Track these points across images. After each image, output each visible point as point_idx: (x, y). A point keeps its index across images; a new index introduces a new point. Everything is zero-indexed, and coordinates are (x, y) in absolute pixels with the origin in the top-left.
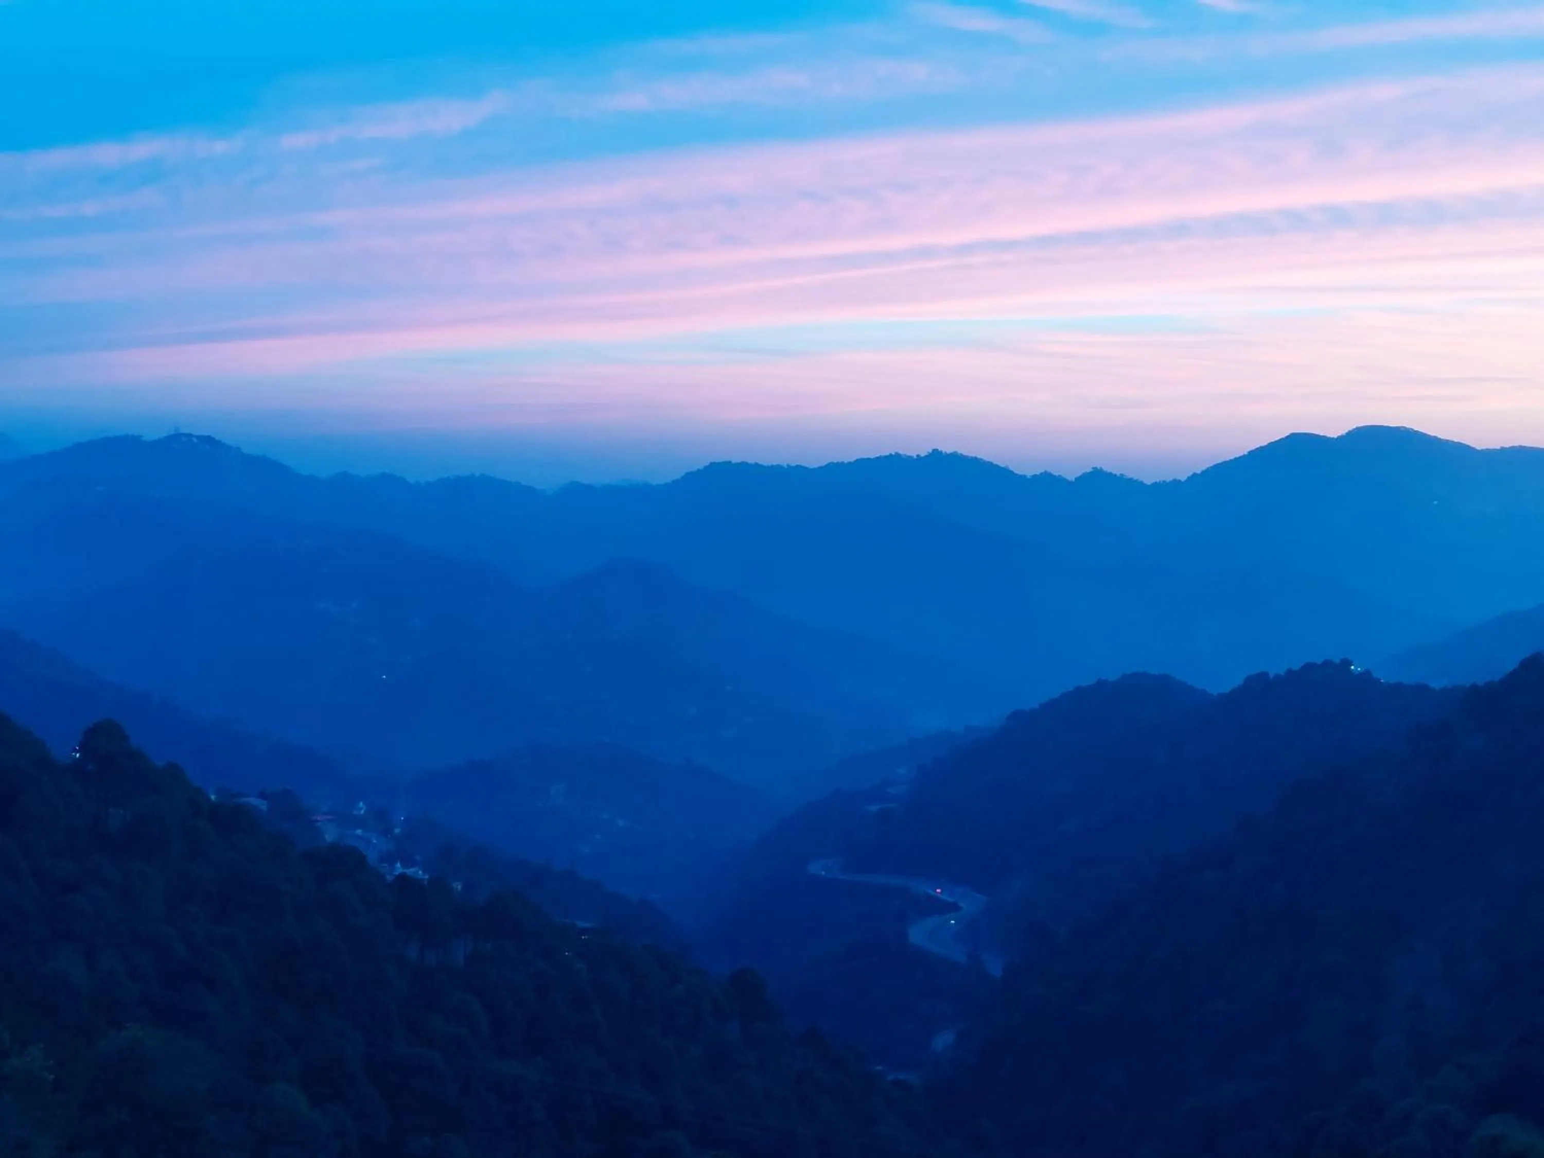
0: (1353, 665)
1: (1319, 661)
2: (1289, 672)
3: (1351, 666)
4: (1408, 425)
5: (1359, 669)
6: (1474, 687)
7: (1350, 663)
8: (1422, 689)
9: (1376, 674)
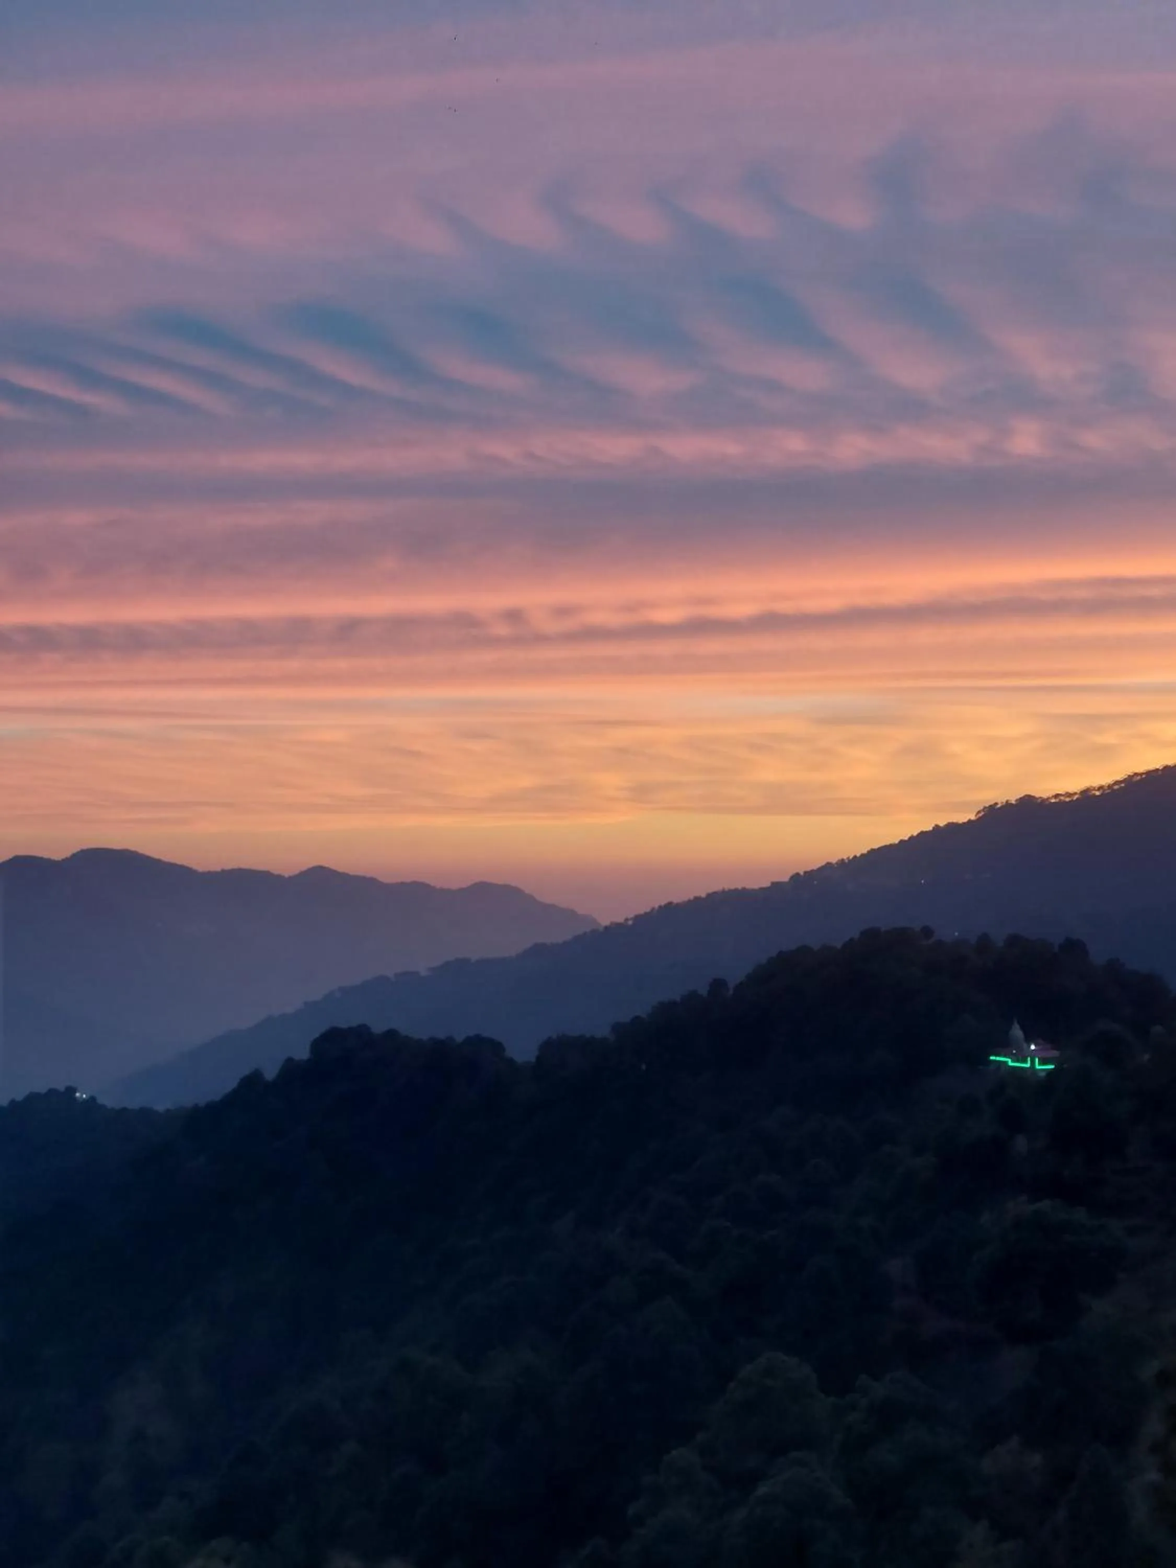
0: (79, 1092)
1: (43, 1090)
2: (13, 1102)
3: (76, 1092)
4: (133, 849)
5: (84, 1096)
6: (196, 1108)
7: (74, 1090)
8: (145, 1113)
9: (103, 1100)
